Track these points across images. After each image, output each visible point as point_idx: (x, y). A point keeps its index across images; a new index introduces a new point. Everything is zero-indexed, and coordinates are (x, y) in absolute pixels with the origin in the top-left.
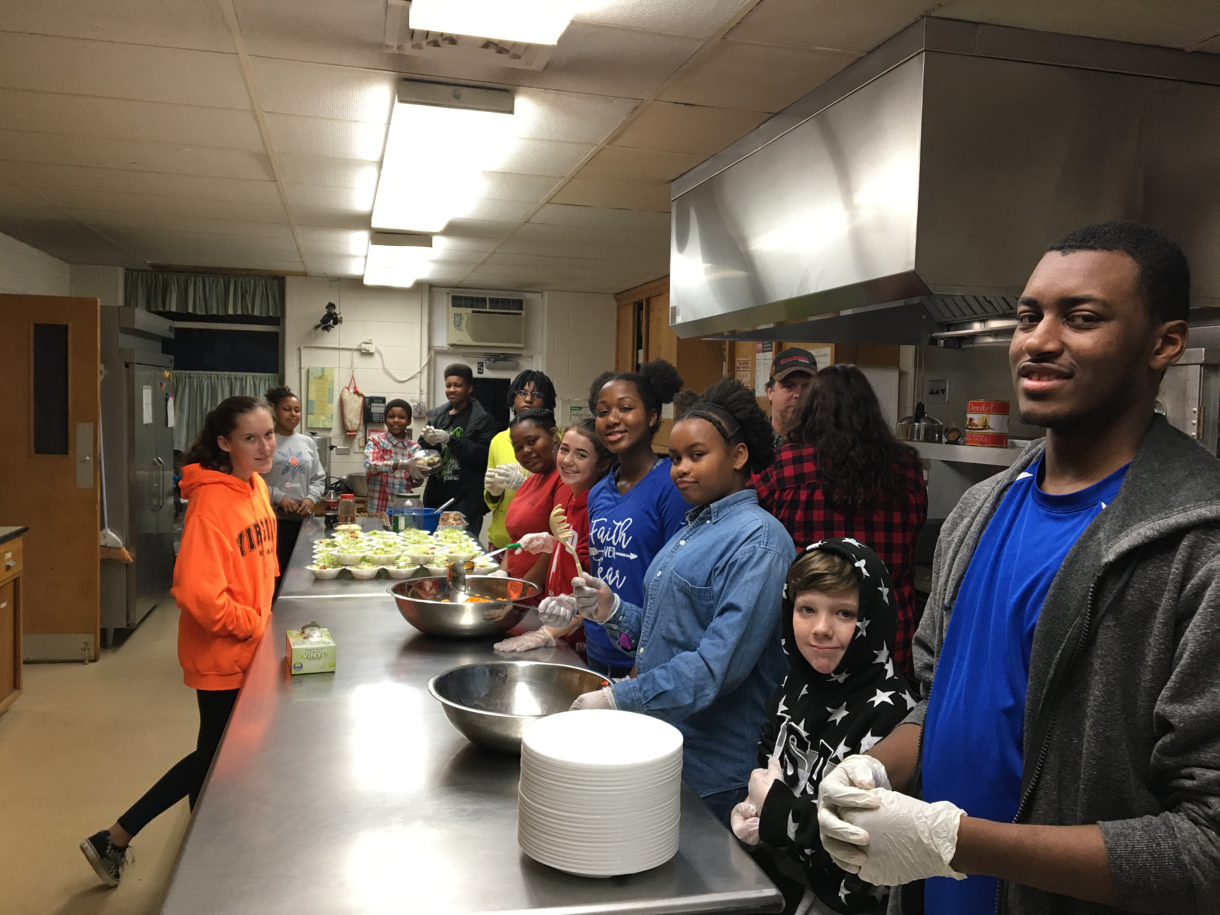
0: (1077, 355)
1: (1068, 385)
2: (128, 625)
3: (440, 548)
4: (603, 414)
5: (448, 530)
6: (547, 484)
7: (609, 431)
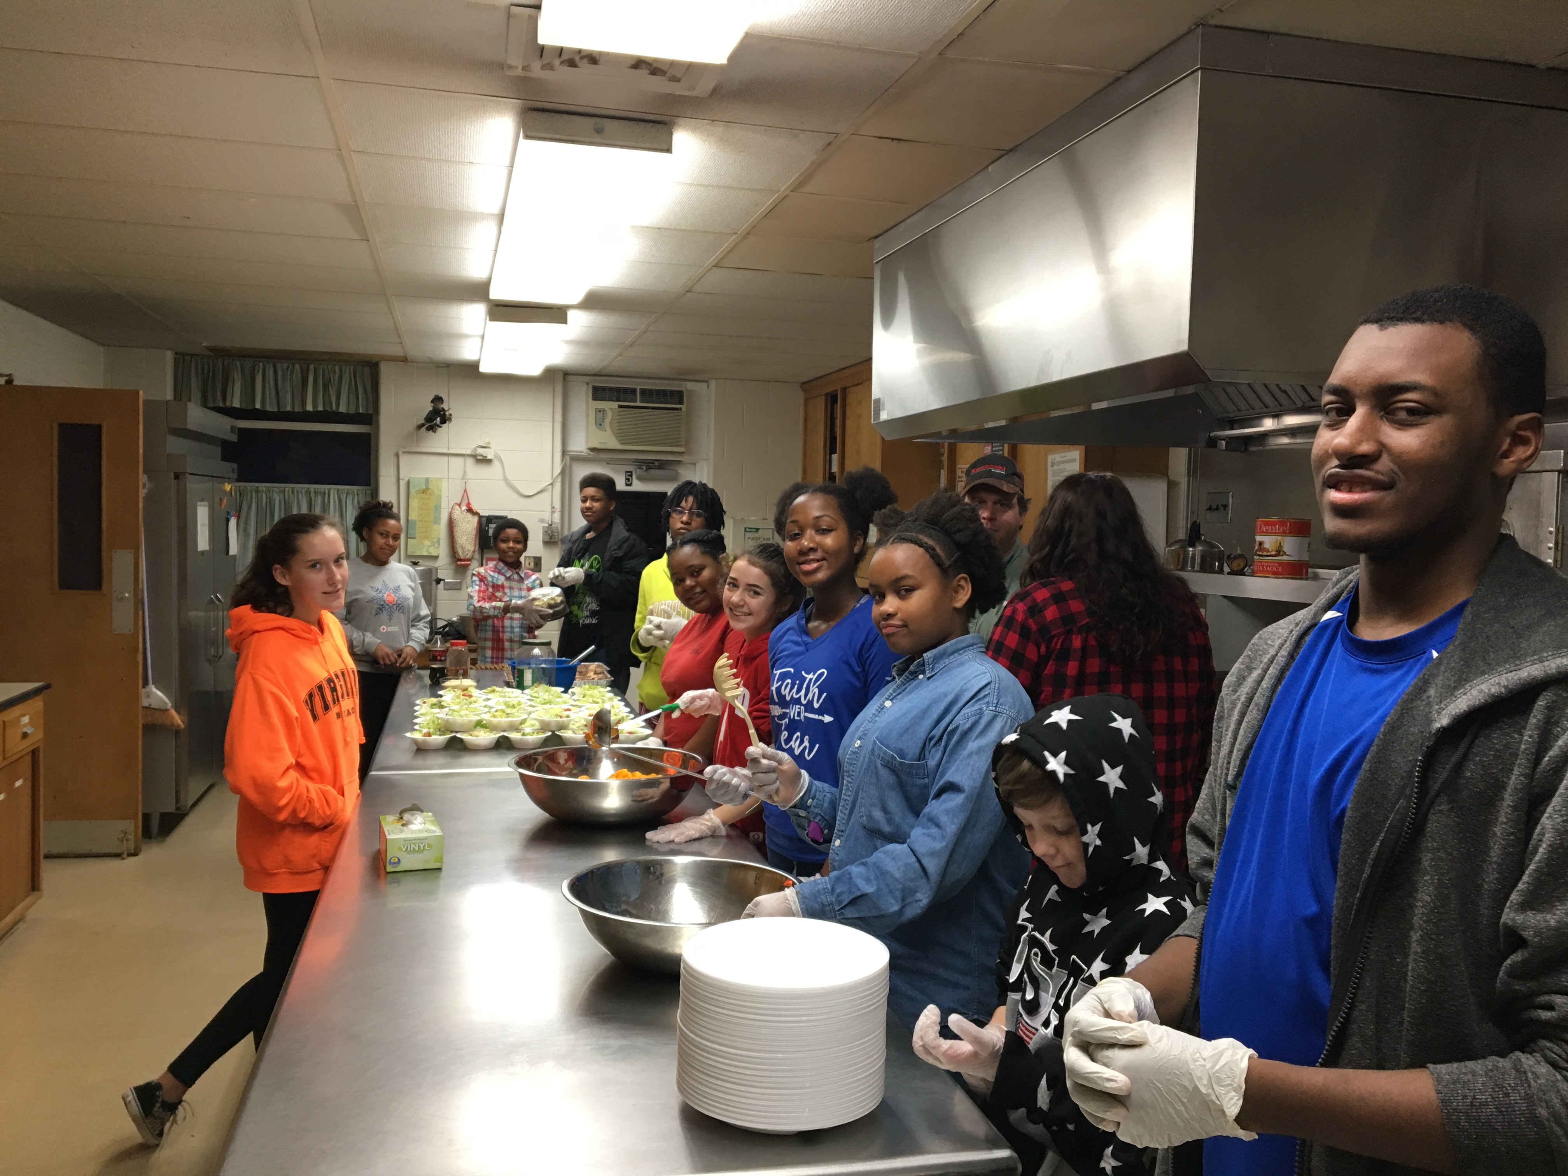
0: (1398, 458)
1: (1388, 497)
2: (178, 809)
3: (577, 709)
4: (795, 537)
5: (587, 686)
6: (716, 626)
7: (802, 559)
